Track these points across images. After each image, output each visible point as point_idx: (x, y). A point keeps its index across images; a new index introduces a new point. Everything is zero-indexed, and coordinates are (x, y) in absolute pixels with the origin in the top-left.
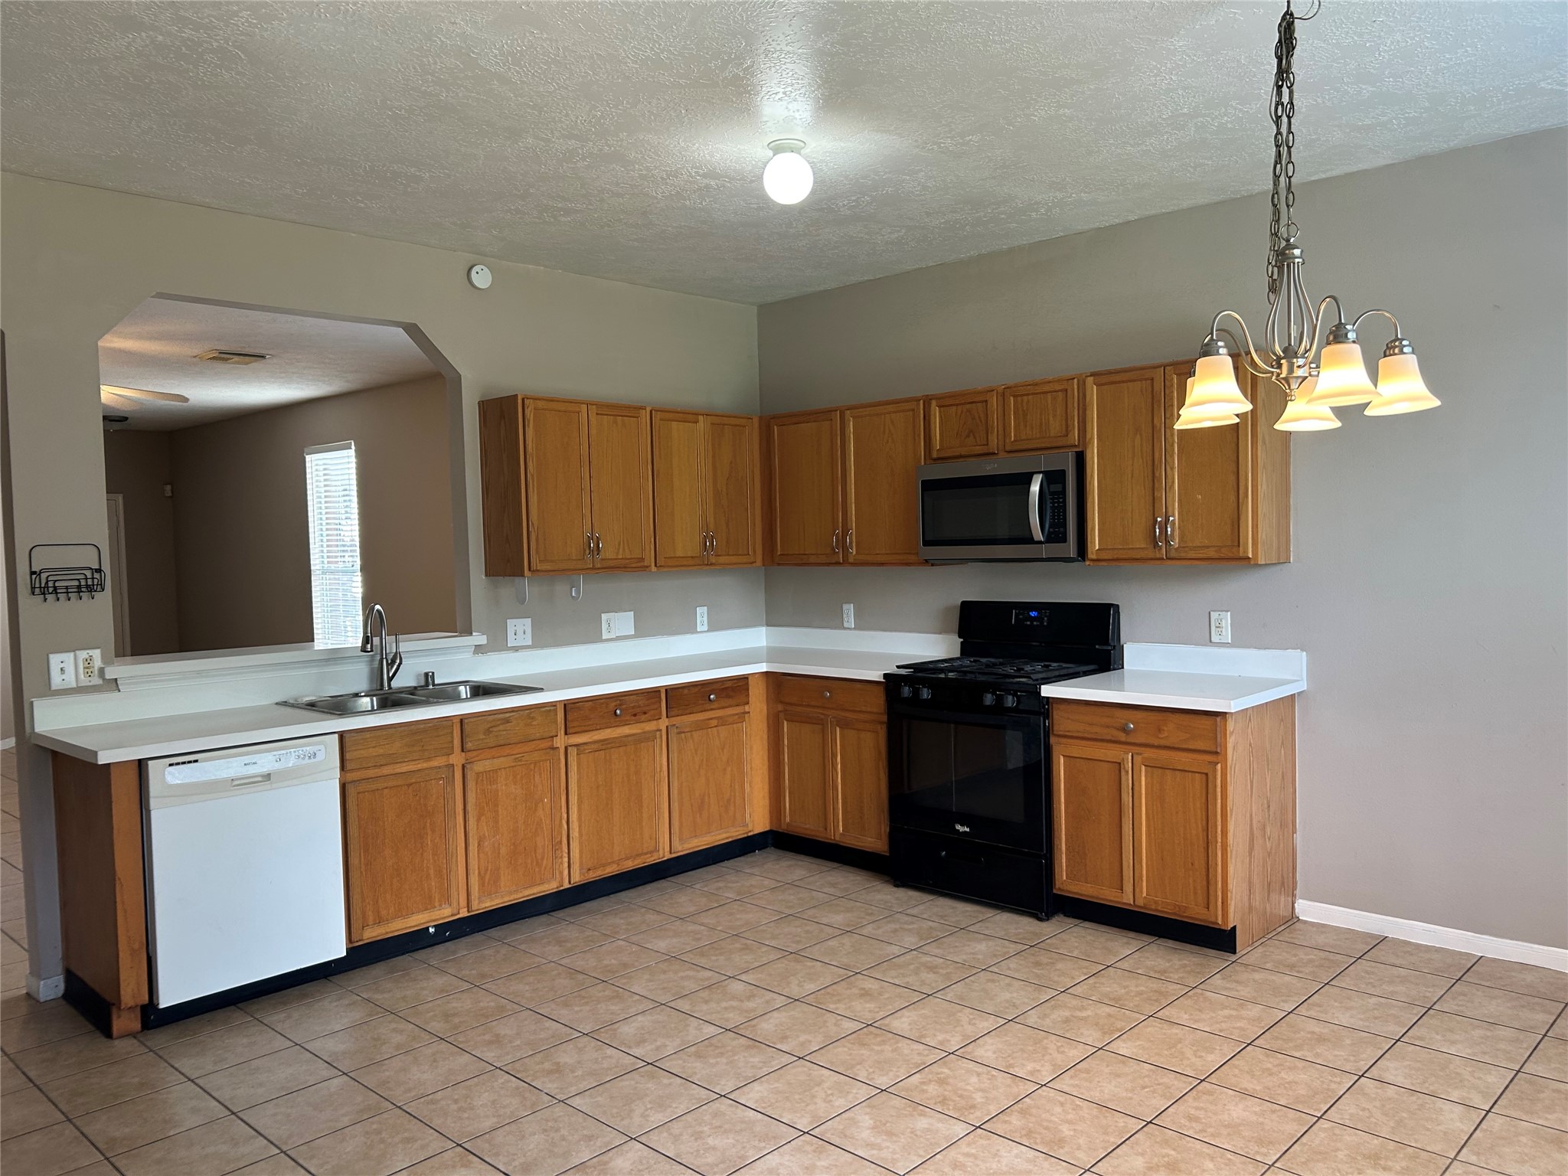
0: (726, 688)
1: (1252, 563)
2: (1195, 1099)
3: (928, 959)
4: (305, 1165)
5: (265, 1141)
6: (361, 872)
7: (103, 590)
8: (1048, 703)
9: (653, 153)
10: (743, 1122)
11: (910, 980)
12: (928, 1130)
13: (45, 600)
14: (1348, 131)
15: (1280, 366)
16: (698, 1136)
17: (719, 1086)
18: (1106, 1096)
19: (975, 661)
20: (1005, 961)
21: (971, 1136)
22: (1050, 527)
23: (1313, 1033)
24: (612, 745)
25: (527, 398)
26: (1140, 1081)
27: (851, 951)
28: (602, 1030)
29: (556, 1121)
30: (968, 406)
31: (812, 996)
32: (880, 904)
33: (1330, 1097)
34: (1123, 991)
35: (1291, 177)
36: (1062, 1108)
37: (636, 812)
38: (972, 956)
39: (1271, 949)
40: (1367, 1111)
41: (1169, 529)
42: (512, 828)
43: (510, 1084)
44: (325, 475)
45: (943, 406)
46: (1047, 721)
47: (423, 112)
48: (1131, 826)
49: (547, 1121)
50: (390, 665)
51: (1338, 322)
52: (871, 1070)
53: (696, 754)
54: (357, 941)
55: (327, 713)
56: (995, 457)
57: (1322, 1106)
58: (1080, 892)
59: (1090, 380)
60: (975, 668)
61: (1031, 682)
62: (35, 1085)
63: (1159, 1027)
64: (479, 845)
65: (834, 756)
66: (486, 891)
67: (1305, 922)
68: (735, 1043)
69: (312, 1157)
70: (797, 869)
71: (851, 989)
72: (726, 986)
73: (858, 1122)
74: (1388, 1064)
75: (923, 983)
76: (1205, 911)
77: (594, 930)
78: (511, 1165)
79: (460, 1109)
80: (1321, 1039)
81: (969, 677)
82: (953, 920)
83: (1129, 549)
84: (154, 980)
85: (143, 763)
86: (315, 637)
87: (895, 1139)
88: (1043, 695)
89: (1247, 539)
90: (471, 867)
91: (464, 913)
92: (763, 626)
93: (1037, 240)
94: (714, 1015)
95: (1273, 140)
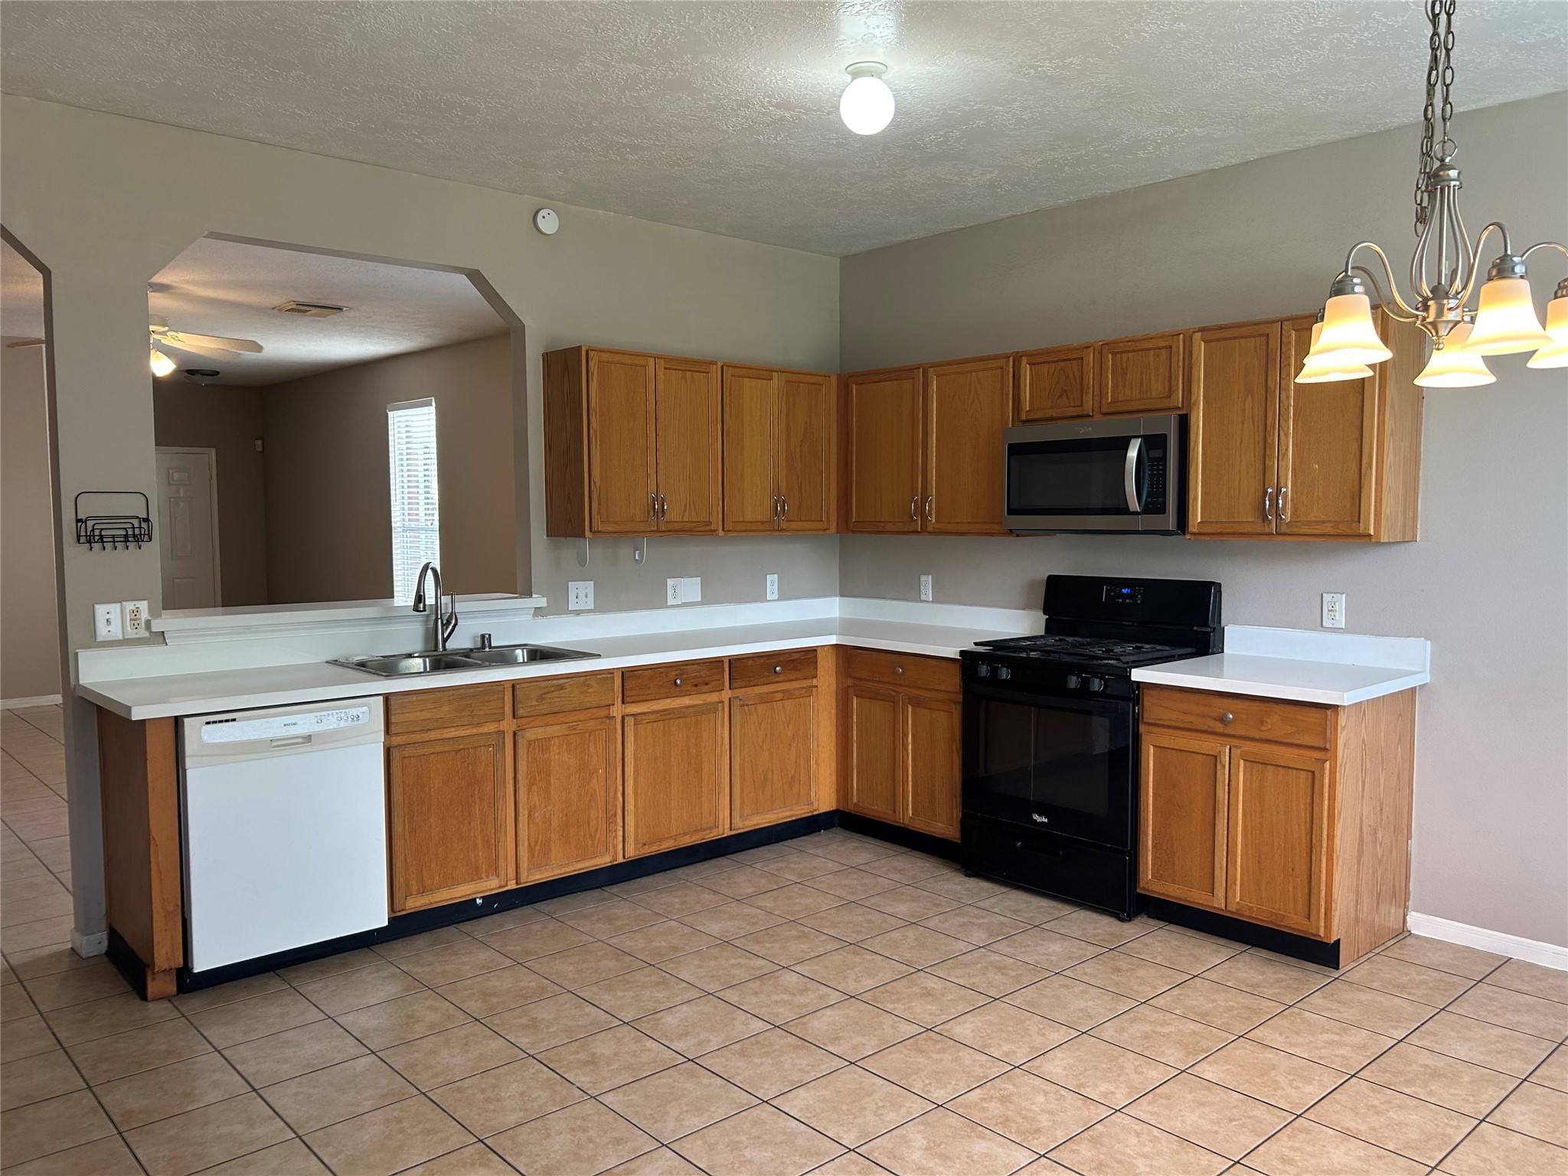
0: (793, 660)
1: (1373, 540)
2: (1289, 1137)
3: (997, 958)
4: (318, 1153)
5: (282, 1123)
6: (405, 840)
7: (151, 540)
8: (1138, 689)
9: (721, 79)
10: (784, 1134)
11: (976, 980)
12: (987, 1155)
13: (91, 548)
14: (1507, 51)
15: (1426, 308)
16: (734, 1146)
17: (762, 1090)
18: (1189, 1128)
19: (1060, 640)
20: (1081, 965)
21: (1034, 1165)
22: (1147, 498)
23: (1426, 1066)
24: (672, 716)
25: (592, 350)
26: (1227, 1113)
27: (914, 944)
28: (644, 1019)
29: (584, 1119)
30: (1062, 364)
31: (869, 993)
32: (948, 895)
33: (1446, 1143)
34: (1211, 1005)
35: (1449, 85)
36: (1137, 1140)
37: (695, 786)
38: (1044, 957)
39: (1379, 966)
40: (1488, 1163)
41: (1280, 502)
42: (564, 799)
43: (540, 1075)
44: (407, 432)
45: (1034, 364)
46: (1137, 708)
47: (471, 31)
48: (1226, 824)
49: (576, 1118)
50: (445, 625)
51: (1503, 254)
52: (927, 1081)
53: (760, 728)
54: (400, 911)
55: (374, 674)
56: (1090, 419)
57: (1436, 1154)
58: (1166, 893)
59: (1198, 335)
60: (1059, 647)
61: (1120, 665)
62: (63, 1048)
63: (1250, 1050)
64: (529, 815)
65: (905, 735)
66: (534, 865)
67: (1418, 937)
68: (782, 1042)
69: (328, 1144)
70: (862, 852)
71: (912, 988)
72: (778, 977)
73: (910, 1141)
74: (1513, 1107)
75: (990, 985)
76: (1306, 922)
77: (646, 908)
78: (532, 1167)
79: (487, 1100)
80: (1435, 1074)
81: (1052, 657)
82: (1027, 916)
83: (1234, 522)
84: (189, 942)
85: (179, 721)
86: (395, 594)
87: (949, 1163)
88: (1133, 679)
89: (1369, 513)
90: (520, 837)
91: (512, 885)
92: (836, 596)
93: (1143, 183)
94: (763, 1009)
95: (1429, 42)
